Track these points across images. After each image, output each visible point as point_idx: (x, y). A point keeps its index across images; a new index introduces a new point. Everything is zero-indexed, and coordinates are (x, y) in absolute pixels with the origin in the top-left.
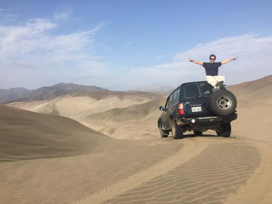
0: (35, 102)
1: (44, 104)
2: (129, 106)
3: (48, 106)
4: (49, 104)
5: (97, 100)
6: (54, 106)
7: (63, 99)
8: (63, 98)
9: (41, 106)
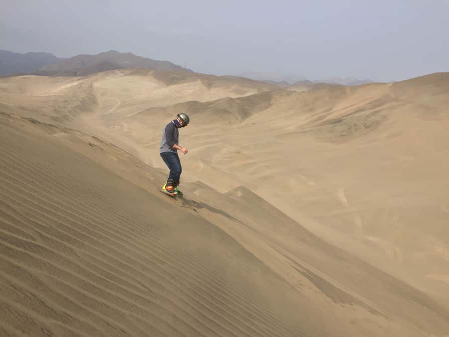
0: (60, 78)
1: (75, 83)
2: (216, 99)
3: (80, 86)
4: (82, 83)
5: (165, 85)
6: (90, 88)
7: (107, 78)
8: (109, 75)
9: (69, 85)
